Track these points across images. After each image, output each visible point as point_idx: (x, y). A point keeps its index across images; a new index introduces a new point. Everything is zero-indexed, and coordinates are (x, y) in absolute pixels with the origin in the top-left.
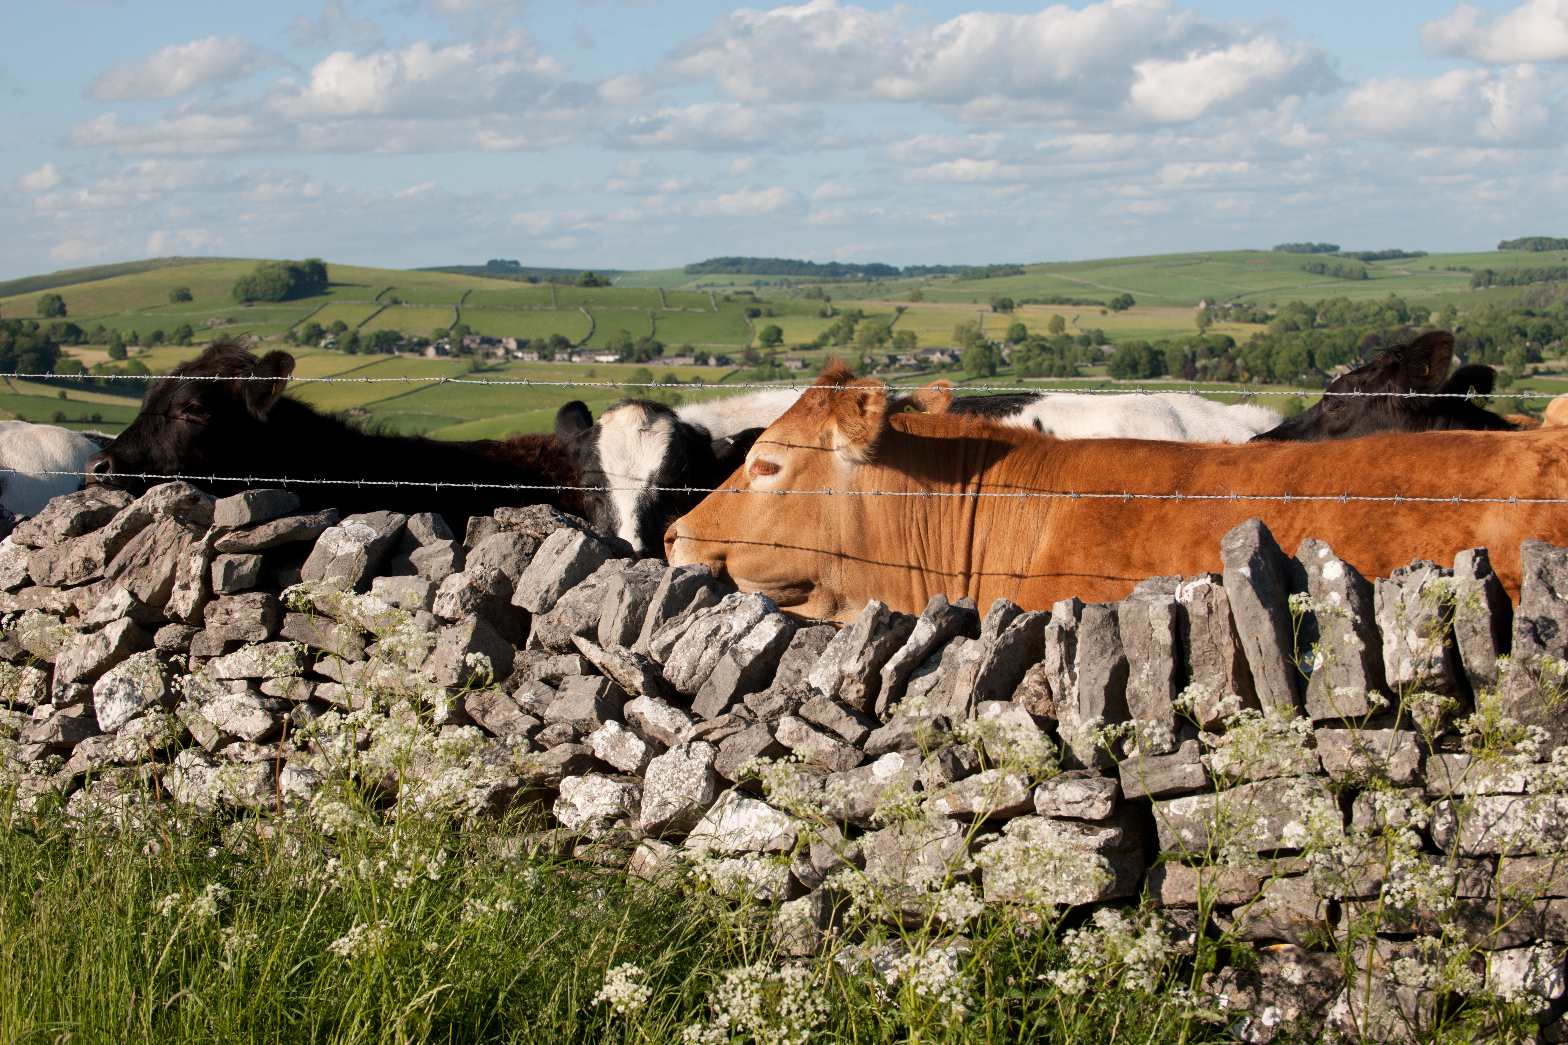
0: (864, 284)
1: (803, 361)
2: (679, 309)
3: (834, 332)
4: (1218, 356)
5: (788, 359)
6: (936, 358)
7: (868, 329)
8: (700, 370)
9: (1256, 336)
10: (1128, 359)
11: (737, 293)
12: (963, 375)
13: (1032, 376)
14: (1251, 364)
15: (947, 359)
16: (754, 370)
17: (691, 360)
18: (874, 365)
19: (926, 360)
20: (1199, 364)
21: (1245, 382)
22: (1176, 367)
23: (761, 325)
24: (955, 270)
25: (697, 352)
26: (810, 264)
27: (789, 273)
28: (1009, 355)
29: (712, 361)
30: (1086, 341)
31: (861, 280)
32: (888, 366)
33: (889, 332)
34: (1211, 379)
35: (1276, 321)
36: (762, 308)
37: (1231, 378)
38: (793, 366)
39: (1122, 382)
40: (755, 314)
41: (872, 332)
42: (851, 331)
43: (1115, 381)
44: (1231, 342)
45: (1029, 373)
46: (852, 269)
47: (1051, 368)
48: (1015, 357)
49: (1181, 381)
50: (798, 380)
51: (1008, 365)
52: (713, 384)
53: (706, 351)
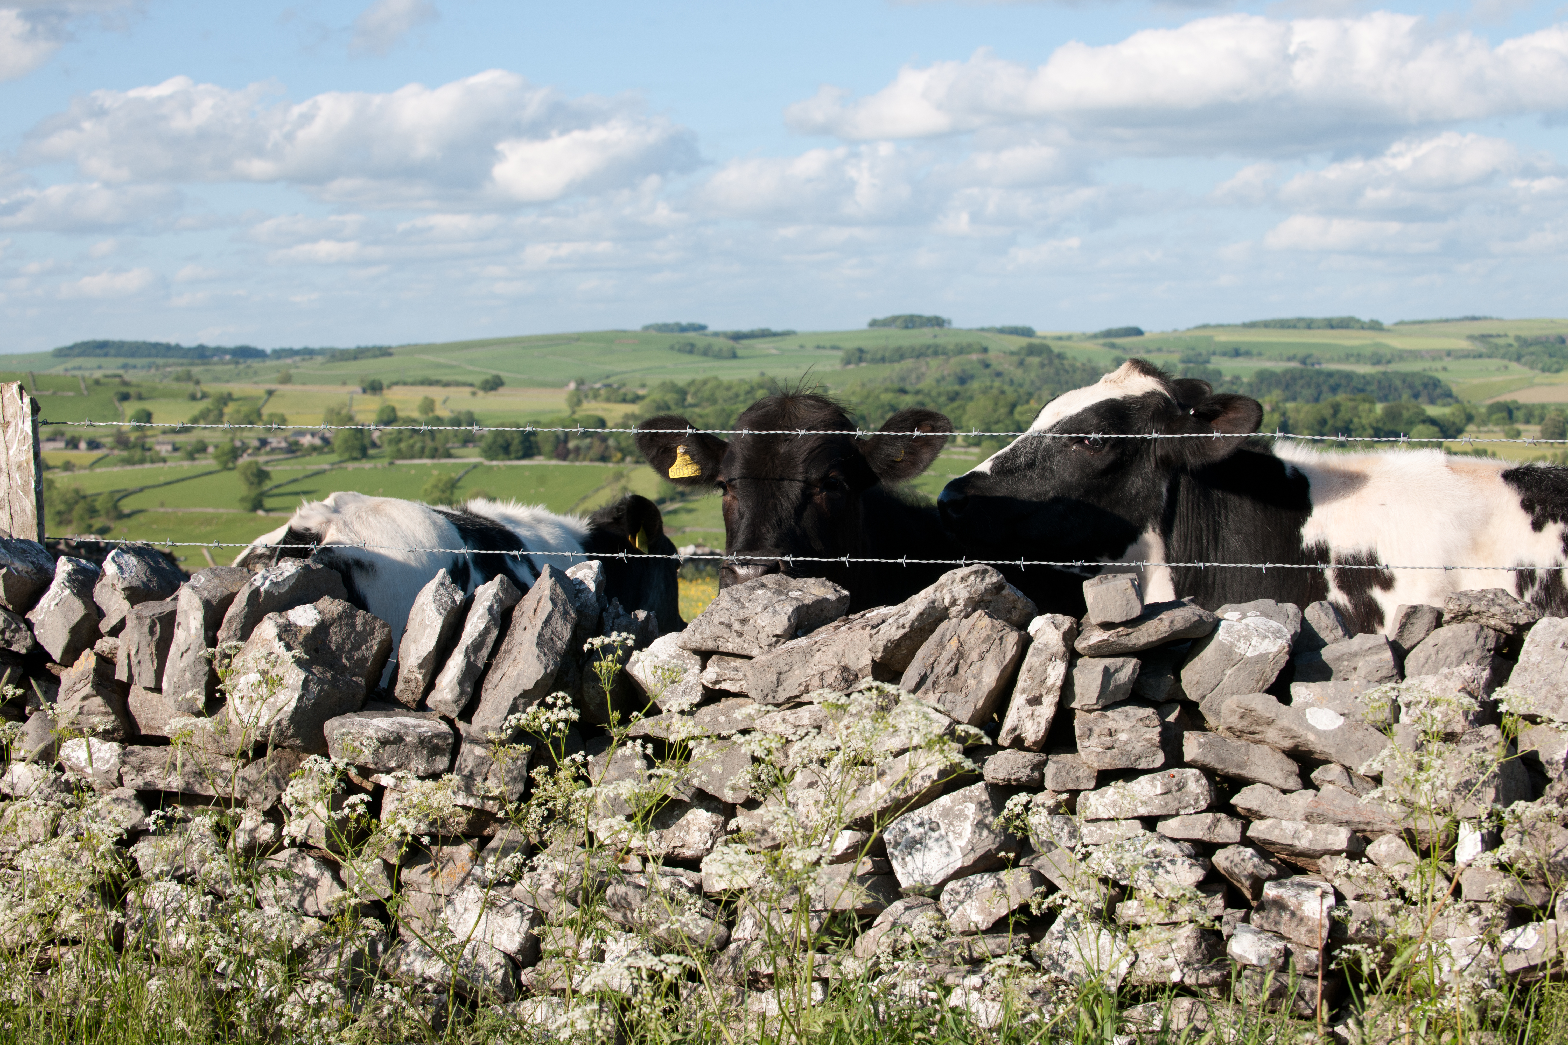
0: (232, 367)
1: (174, 445)
2: (49, 393)
3: (203, 416)
4: (590, 436)
5: (158, 443)
6: (306, 440)
7: (238, 411)
8: (71, 455)
9: (627, 417)
10: (500, 441)
11: (106, 376)
12: (334, 457)
13: (404, 458)
14: (624, 444)
15: (317, 442)
16: (125, 454)
17: (61, 444)
18: (244, 448)
19: (297, 443)
20: (571, 445)
21: (618, 462)
22: (547, 448)
23: (131, 408)
24: (322, 352)
25: (68, 436)
26: (178, 347)
27: (156, 356)
28: (380, 437)
29: (83, 445)
30: (456, 422)
31: (228, 363)
32: (258, 449)
33: (259, 415)
34: (584, 459)
35: (647, 401)
36: (132, 391)
37: (604, 458)
38: (164, 450)
39: (495, 463)
40: (125, 397)
41: (242, 415)
42: (221, 414)
43: (487, 463)
44: (602, 423)
45: (401, 455)
46: (220, 351)
47: (423, 449)
48: (386, 439)
49: (554, 462)
50: (169, 464)
51: (379, 447)
52: (84, 468)
53: (76, 435)
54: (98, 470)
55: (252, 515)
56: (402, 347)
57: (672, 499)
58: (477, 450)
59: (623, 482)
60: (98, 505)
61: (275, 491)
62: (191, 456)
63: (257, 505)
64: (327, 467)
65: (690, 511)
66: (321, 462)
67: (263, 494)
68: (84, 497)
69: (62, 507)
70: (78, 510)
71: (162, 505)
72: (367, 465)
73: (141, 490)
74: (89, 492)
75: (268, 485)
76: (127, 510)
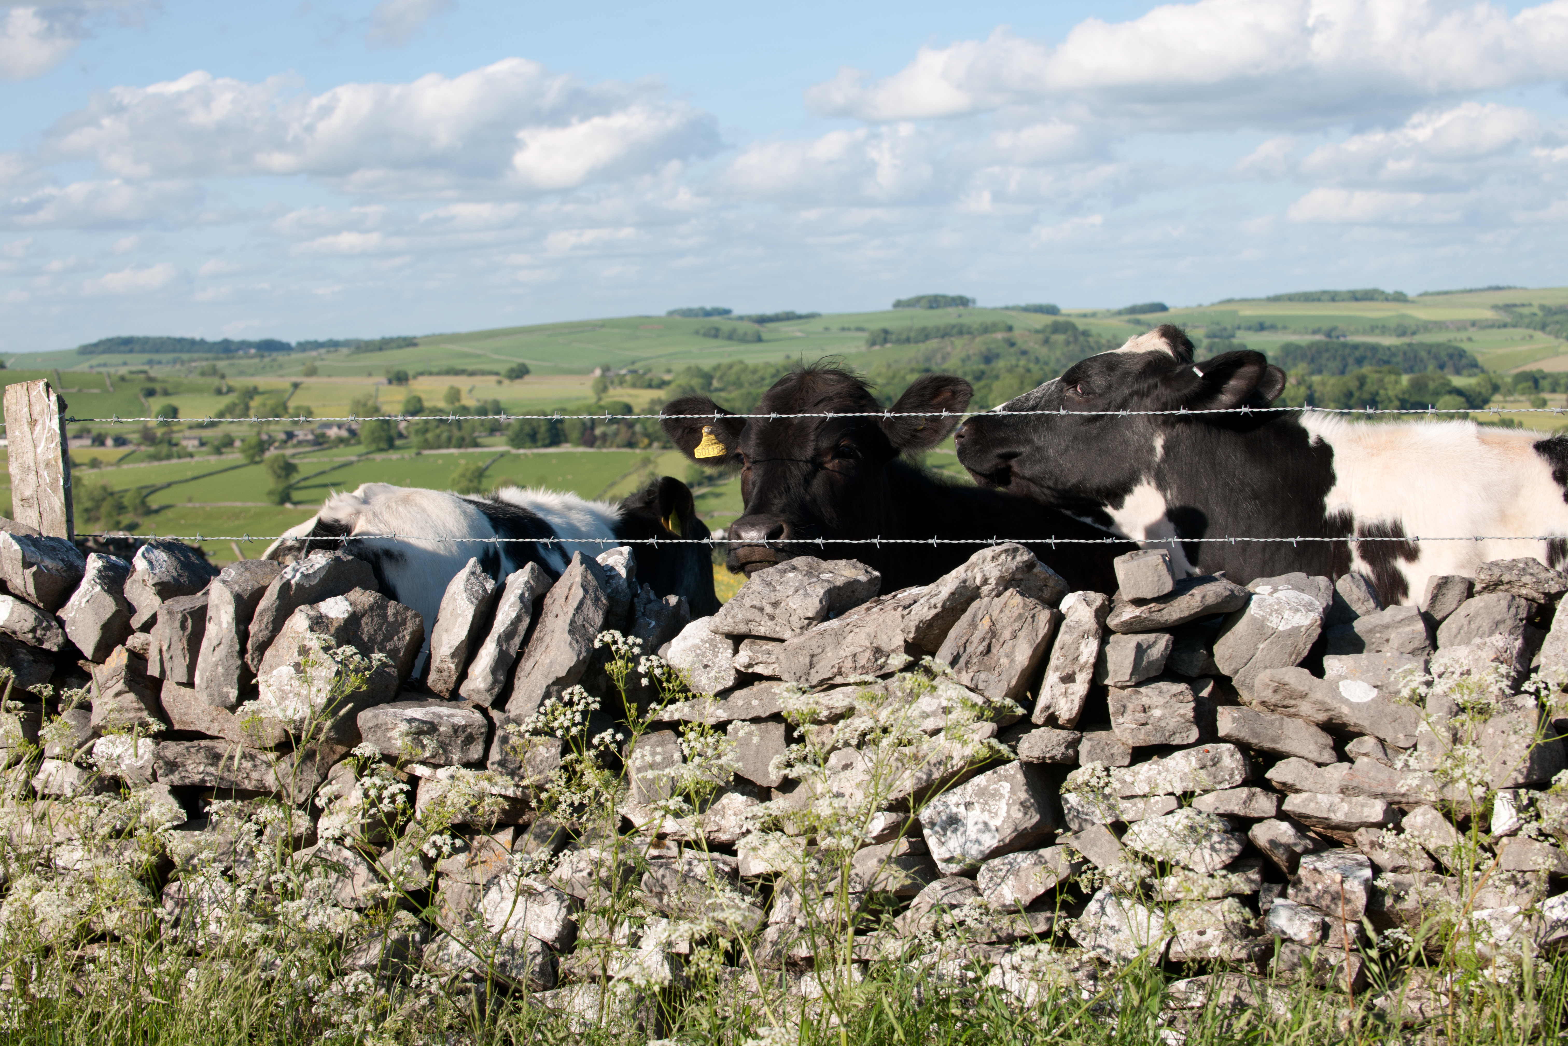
0: (257, 360)
1: (200, 439)
2: (74, 390)
3: (229, 410)
4: (617, 423)
5: (185, 438)
6: (333, 432)
7: (264, 405)
8: (98, 452)
9: (653, 402)
10: (527, 429)
11: (132, 373)
12: (361, 449)
13: (431, 448)
14: (650, 430)
15: (344, 433)
16: (152, 450)
17: (87, 442)
18: (271, 441)
19: (323, 435)
20: (598, 431)
21: (645, 448)
22: (575, 435)
23: (157, 404)
24: (347, 343)
25: (94, 433)
26: (202, 342)
27: (181, 351)
28: (407, 428)
29: (109, 442)
30: (483, 411)
31: (253, 356)
32: (285, 442)
33: (285, 408)
34: (611, 446)
35: (673, 386)
36: (157, 387)
37: (631, 444)
38: (191, 445)
39: (522, 451)
40: (151, 393)
41: (268, 408)
42: (247, 408)
43: (514, 451)
44: (628, 409)
45: (428, 445)
46: (245, 345)
47: (450, 439)
48: (412, 429)
49: (581, 449)
50: (196, 459)
51: (405, 437)
52: (112, 465)
53: (103, 432)
54: (125, 467)
55: (280, 508)
56: (427, 337)
57: (700, 484)
58: (504, 439)
59: (651, 468)
60: (126, 501)
61: (303, 484)
62: (218, 451)
63: (285, 498)
64: (354, 458)
65: (718, 495)
66: (348, 454)
67: (291, 487)
68: (112, 494)
69: (89, 504)
70: (106, 507)
71: (190, 500)
72: (394, 456)
73: (169, 485)
74: (117, 489)
75: (295, 478)
76: (155, 506)
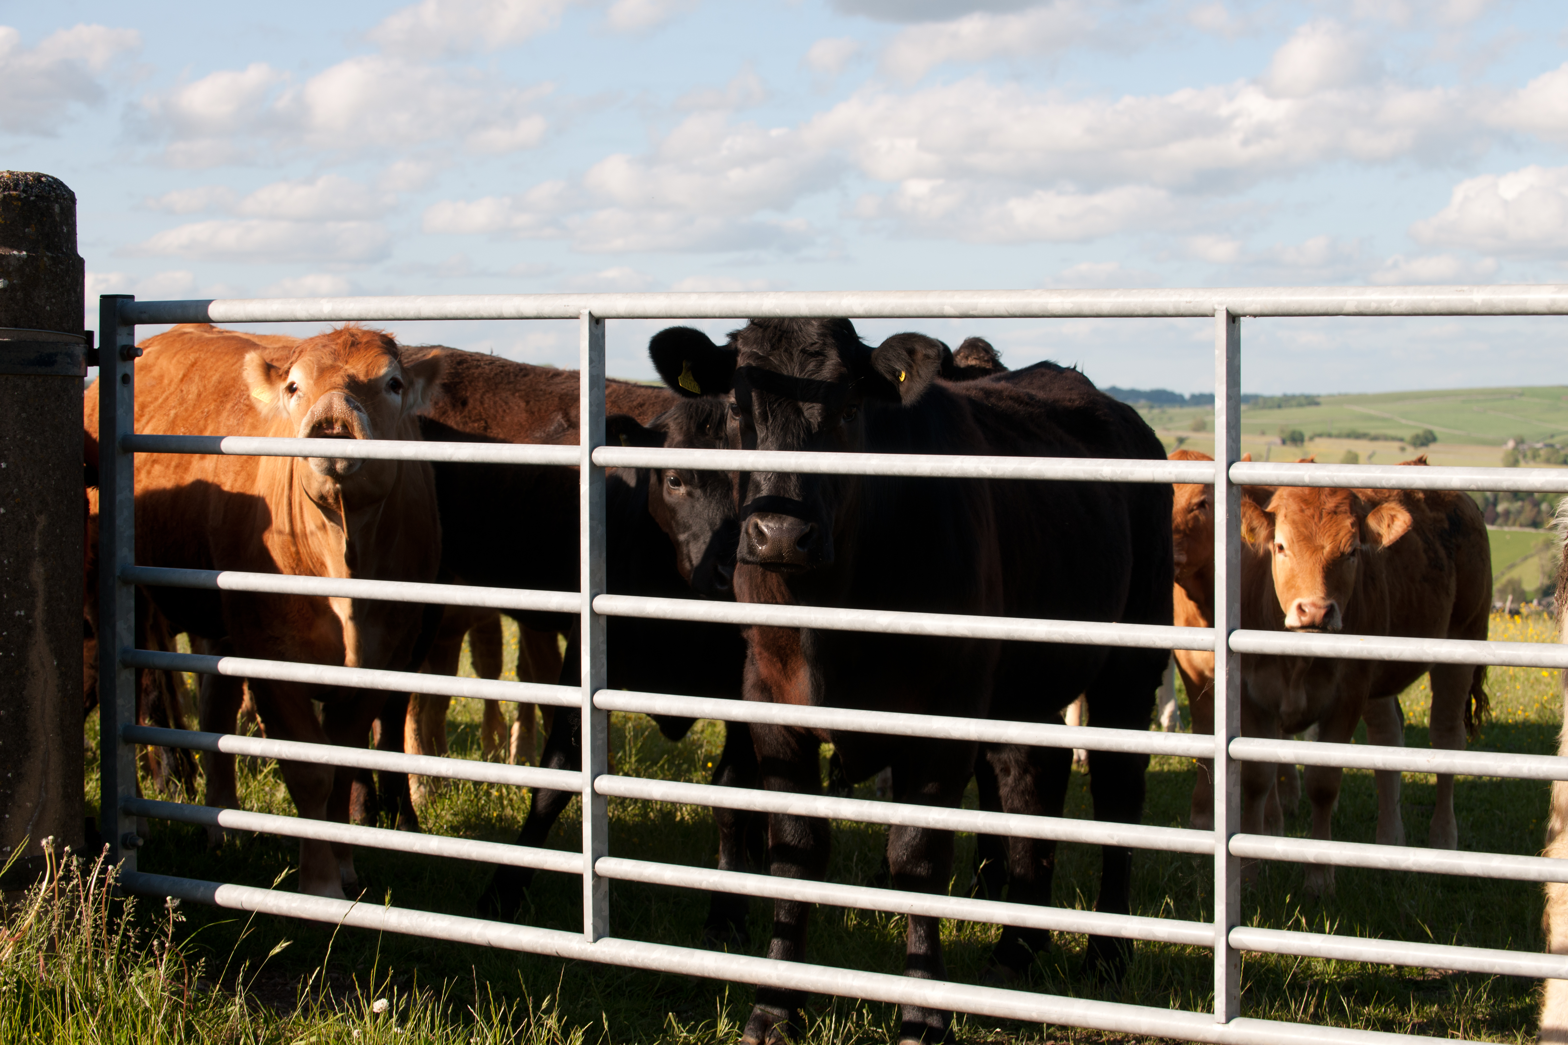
4: (1522, 500)
20: (1500, 508)
34: (1514, 524)
37: (1535, 524)
56: (1331, 396)
